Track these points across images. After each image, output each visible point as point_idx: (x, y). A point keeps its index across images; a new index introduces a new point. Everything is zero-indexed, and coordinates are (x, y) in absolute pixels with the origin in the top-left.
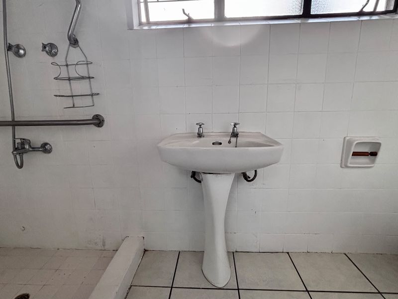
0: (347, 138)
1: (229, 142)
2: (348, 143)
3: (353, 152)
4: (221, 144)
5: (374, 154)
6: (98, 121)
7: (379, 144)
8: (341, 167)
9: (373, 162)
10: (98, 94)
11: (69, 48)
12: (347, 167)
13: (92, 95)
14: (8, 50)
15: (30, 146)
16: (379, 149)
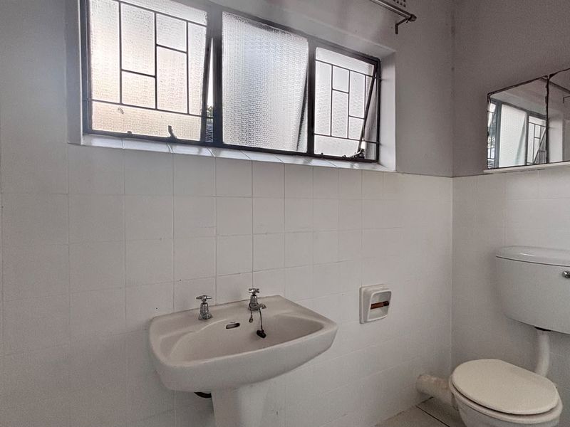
0: (363, 290)
1: (251, 320)
2: (364, 296)
3: (372, 305)
4: (238, 325)
5: (386, 304)
7: (390, 293)
8: (361, 323)
9: (386, 312)
12: (366, 322)
16: (390, 299)
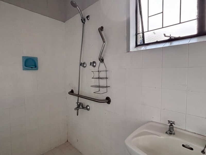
1: (203, 152)
4: (192, 149)
6: (108, 100)
10: (109, 87)
11: (100, 63)
13: (107, 87)
14: (80, 65)
15: (82, 106)
